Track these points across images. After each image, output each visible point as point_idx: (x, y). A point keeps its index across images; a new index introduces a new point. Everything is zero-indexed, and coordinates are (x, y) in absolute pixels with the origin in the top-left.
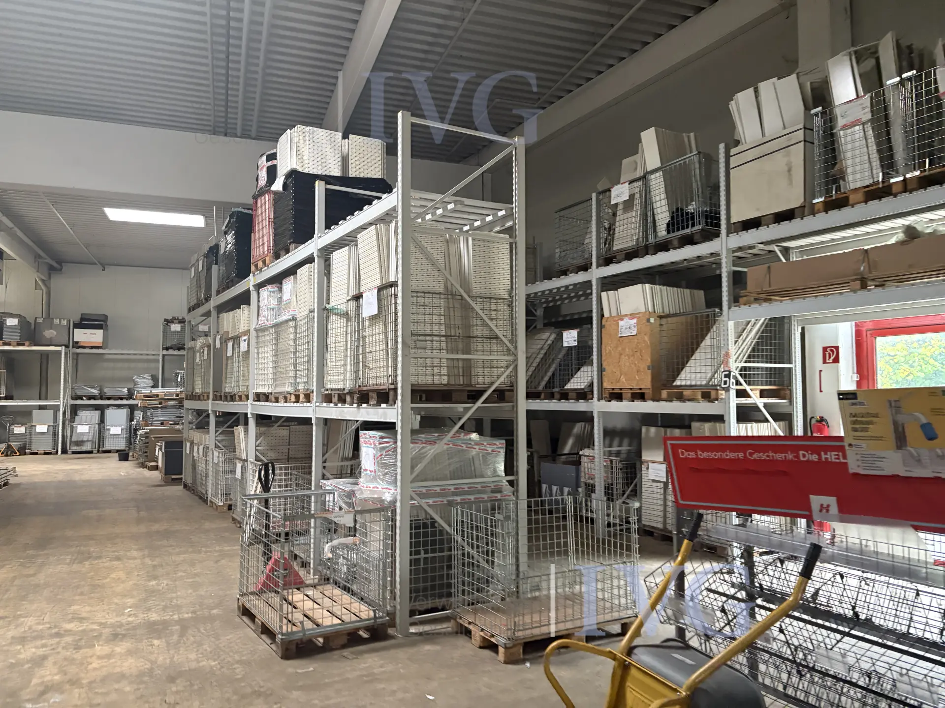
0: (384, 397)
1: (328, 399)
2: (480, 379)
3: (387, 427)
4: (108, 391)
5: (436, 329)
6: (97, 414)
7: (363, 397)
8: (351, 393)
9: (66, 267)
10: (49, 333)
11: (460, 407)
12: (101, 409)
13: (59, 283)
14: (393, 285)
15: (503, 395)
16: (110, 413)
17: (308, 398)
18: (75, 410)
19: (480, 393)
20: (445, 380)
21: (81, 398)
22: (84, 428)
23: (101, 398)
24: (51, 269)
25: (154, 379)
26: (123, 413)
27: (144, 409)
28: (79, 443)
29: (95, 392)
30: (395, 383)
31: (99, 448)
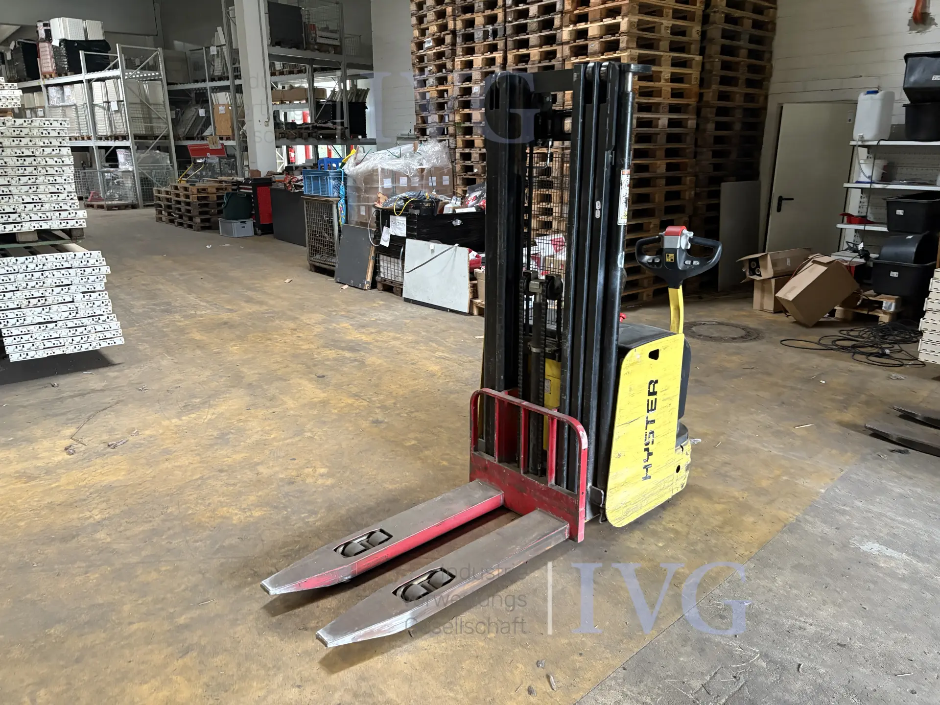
0: (124, 138)
1: (100, 139)
2: (156, 132)
3: (127, 148)
5: (139, 116)
7: (116, 138)
8: (110, 136)
11: (151, 141)
14: (123, 101)
15: (166, 137)
17: (89, 138)
19: (158, 137)
20: (144, 133)
30: (128, 133)
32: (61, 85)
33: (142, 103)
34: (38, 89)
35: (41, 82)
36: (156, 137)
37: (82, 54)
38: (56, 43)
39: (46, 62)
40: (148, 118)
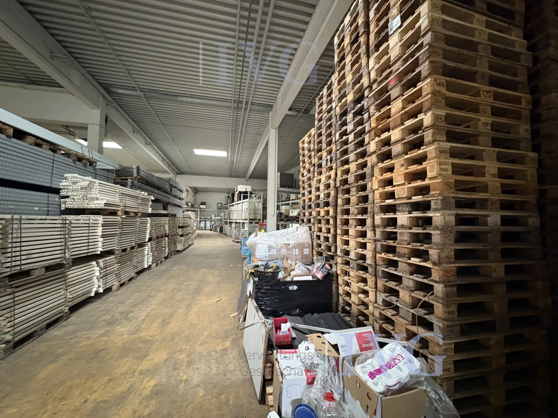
1: (242, 220)
3: (247, 223)
4: (207, 218)
5: (252, 213)
6: (204, 222)
7: (245, 220)
9: (198, 192)
10: (196, 206)
11: (254, 221)
12: (205, 221)
13: (197, 195)
14: (248, 208)
16: (207, 222)
18: (200, 221)
20: (253, 218)
21: (201, 219)
22: (202, 224)
23: (205, 219)
24: (196, 193)
25: (215, 215)
26: (210, 222)
27: (215, 221)
28: (201, 228)
29: (204, 218)
30: (248, 218)
31: (205, 229)
32: (238, 204)
33: (254, 209)
34: (233, 205)
35: (234, 203)
36: (256, 220)
37: (242, 195)
38: (238, 192)
39: (236, 198)
40: (255, 214)
